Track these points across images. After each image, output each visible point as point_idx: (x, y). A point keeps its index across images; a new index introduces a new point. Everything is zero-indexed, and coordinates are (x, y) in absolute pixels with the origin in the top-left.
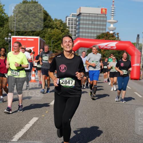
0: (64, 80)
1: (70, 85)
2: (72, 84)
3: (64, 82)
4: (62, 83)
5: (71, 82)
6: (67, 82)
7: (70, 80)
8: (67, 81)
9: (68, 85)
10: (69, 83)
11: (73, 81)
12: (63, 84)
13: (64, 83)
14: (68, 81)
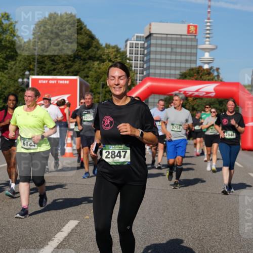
1: (122, 160)
2: (124, 157)
3: (110, 154)
4: (107, 157)
5: (122, 154)
6: (116, 154)
7: (121, 151)
8: (115, 152)
9: (117, 159)
10: (120, 157)
11: (126, 152)
12: (109, 158)
13: (109, 156)
14: (117, 152)
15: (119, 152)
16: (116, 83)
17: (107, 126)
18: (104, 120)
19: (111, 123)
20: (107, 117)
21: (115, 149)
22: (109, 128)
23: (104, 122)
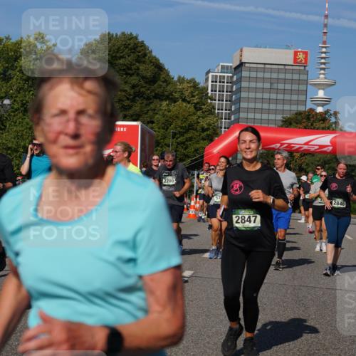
0: (240, 216)
1: (252, 225)
2: (254, 222)
3: (240, 219)
4: (237, 222)
5: (253, 219)
6: (246, 219)
7: (251, 216)
8: (245, 217)
9: (247, 224)
10: (250, 221)
11: (256, 217)
12: (239, 223)
13: (239, 221)
14: (247, 217)
15: (249, 217)
16: (248, 147)
17: (237, 190)
18: (232, 184)
19: (240, 188)
20: (236, 182)
21: (245, 213)
22: (238, 193)
23: (233, 187)
